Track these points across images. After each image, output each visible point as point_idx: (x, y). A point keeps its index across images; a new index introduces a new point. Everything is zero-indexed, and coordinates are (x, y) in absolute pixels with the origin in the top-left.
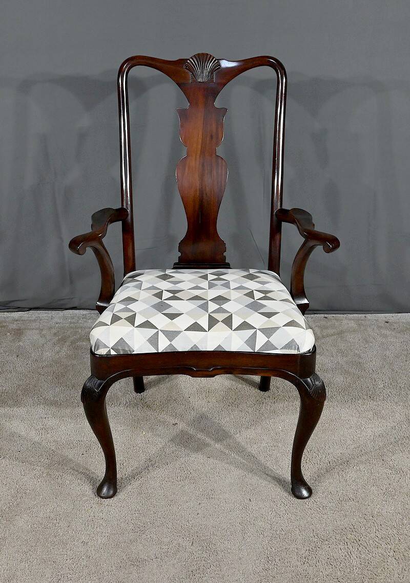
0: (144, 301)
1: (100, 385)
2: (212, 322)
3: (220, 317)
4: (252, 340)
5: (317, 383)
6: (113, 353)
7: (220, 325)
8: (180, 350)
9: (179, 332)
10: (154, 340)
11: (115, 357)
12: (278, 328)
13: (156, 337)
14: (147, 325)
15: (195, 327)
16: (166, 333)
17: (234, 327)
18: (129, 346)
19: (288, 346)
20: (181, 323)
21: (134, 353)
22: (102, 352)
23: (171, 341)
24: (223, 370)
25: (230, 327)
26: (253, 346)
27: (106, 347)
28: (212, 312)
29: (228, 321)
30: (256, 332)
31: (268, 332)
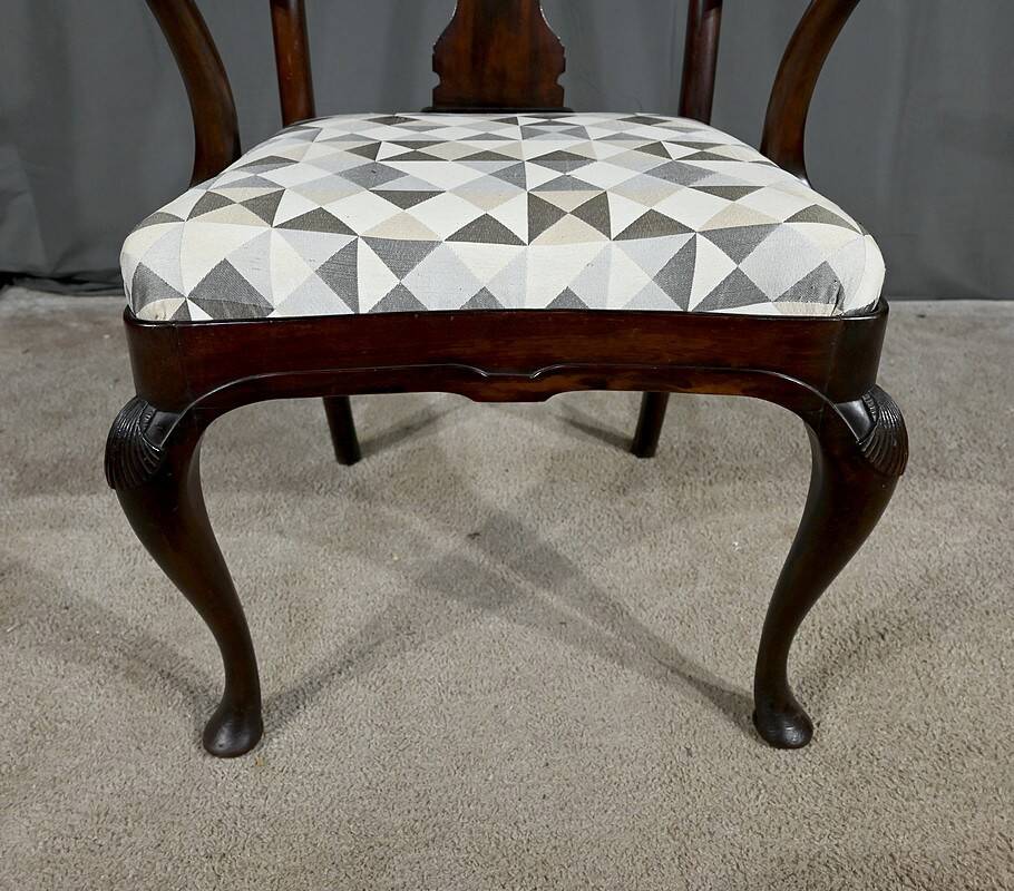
0: (318, 163)
1: (164, 427)
2: (542, 216)
3: (567, 200)
4: (680, 271)
5: (885, 415)
6: (198, 315)
7: (569, 223)
8: (433, 307)
9: (430, 246)
10: (341, 273)
11: (203, 328)
12: (769, 228)
13: (349, 259)
14: (321, 221)
15: (485, 230)
16: (383, 248)
17: (616, 230)
18: (251, 291)
19: (805, 289)
20: (437, 219)
21: (272, 315)
22: (159, 310)
23: (400, 272)
24: (576, 378)
25: (604, 227)
26: (682, 293)
27: (171, 292)
28: (538, 189)
29: (595, 212)
30: (692, 243)
31: (736, 241)
